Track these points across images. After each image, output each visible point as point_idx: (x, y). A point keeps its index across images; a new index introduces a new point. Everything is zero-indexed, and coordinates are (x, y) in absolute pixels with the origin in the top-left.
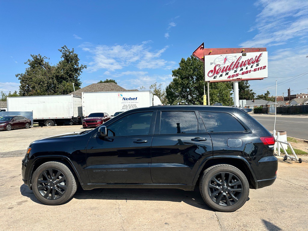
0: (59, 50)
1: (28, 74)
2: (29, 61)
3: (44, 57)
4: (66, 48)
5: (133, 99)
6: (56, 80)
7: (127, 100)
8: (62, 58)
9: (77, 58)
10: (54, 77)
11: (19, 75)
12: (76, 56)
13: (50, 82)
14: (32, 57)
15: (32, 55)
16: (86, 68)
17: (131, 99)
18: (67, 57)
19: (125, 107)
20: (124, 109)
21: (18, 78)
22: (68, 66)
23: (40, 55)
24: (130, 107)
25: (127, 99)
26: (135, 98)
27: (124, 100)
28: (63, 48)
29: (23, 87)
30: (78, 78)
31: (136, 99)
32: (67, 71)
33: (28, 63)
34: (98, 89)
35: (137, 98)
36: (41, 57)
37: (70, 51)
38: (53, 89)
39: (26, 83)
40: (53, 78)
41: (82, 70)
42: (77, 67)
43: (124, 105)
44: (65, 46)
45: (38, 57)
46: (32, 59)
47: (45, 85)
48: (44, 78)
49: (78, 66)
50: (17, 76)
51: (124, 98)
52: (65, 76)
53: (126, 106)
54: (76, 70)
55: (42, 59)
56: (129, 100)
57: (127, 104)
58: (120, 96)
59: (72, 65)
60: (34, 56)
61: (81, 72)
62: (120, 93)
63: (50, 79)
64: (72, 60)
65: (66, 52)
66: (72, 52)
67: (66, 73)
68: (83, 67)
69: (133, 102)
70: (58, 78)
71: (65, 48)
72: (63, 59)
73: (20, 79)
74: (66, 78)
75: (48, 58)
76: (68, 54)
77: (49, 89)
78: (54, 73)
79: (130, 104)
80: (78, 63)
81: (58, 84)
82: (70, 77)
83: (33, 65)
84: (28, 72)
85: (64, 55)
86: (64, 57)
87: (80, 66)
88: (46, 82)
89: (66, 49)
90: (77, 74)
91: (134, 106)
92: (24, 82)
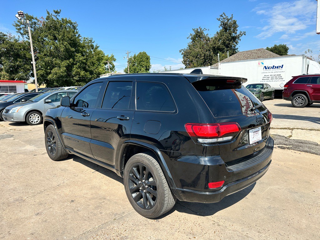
0: (218, 19)
1: (189, 49)
2: (191, 35)
3: (204, 30)
4: (225, 15)
5: (277, 68)
6: (212, 52)
7: (269, 69)
8: (219, 27)
9: (236, 25)
10: (211, 49)
11: (182, 50)
12: (235, 23)
13: (207, 54)
14: (193, 31)
15: (194, 29)
16: (245, 34)
17: (274, 67)
18: (225, 25)
19: (266, 79)
20: (264, 80)
21: (181, 53)
22: (226, 34)
23: (201, 28)
24: (273, 77)
25: (269, 67)
26: (280, 67)
27: (266, 69)
28: (221, 16)
29: (185, 62)
30: (236, 47)
31: (282, 68)
32: (224, 41)
33: (190, 37)
34: (243, 58)
35: (283, 66)
36: (201, 30)
37: (228, 18)
38: (209, 61)
39: (187, 57)
40: (209, 50)
41: (240, 38)
42: (235, 35)
43: (265, 76)
44: (224, 13)
45: (199, 30)
46: (194, 33)
47: (202, 58)
48: (202, 51)
49: (236, 33)
50: (180, 51)
51: (265, 67)
52: (222, 46)
53: (268, 77)
54: (234, 39)
55: (202, 31)
56: (272, 69)
57: (269, 74)
58: (261, 64)
59: (230, 34)
60: (195, 29)
61: (239, 40)
62: (261, 61)
63: (207, 52)
64: (230, 27)
65: (225, 20)
66: (231, 18)
67: (222, 43)
68: (242, 34)
69: (277, 71)
70: (215, 50)
71: (223, 15)
72: (221, 28)
73: (182, 54)
74: (222, 49)
75: (207, 29)
76: (226, 21)
77: (206, 61)
78: (212, 45)
79: (273, 74)
80: (237, 30)
81: (214, 55)
82: (227, 47)
83: (194, 39)
84: (189, 46)
85: (222, 24)
86: (222, 26)
87: (238, 34)
88: (203, 55)
89: (225, 17)
90: (235, 43)
91: (278, 76)
92: (186, 56)
